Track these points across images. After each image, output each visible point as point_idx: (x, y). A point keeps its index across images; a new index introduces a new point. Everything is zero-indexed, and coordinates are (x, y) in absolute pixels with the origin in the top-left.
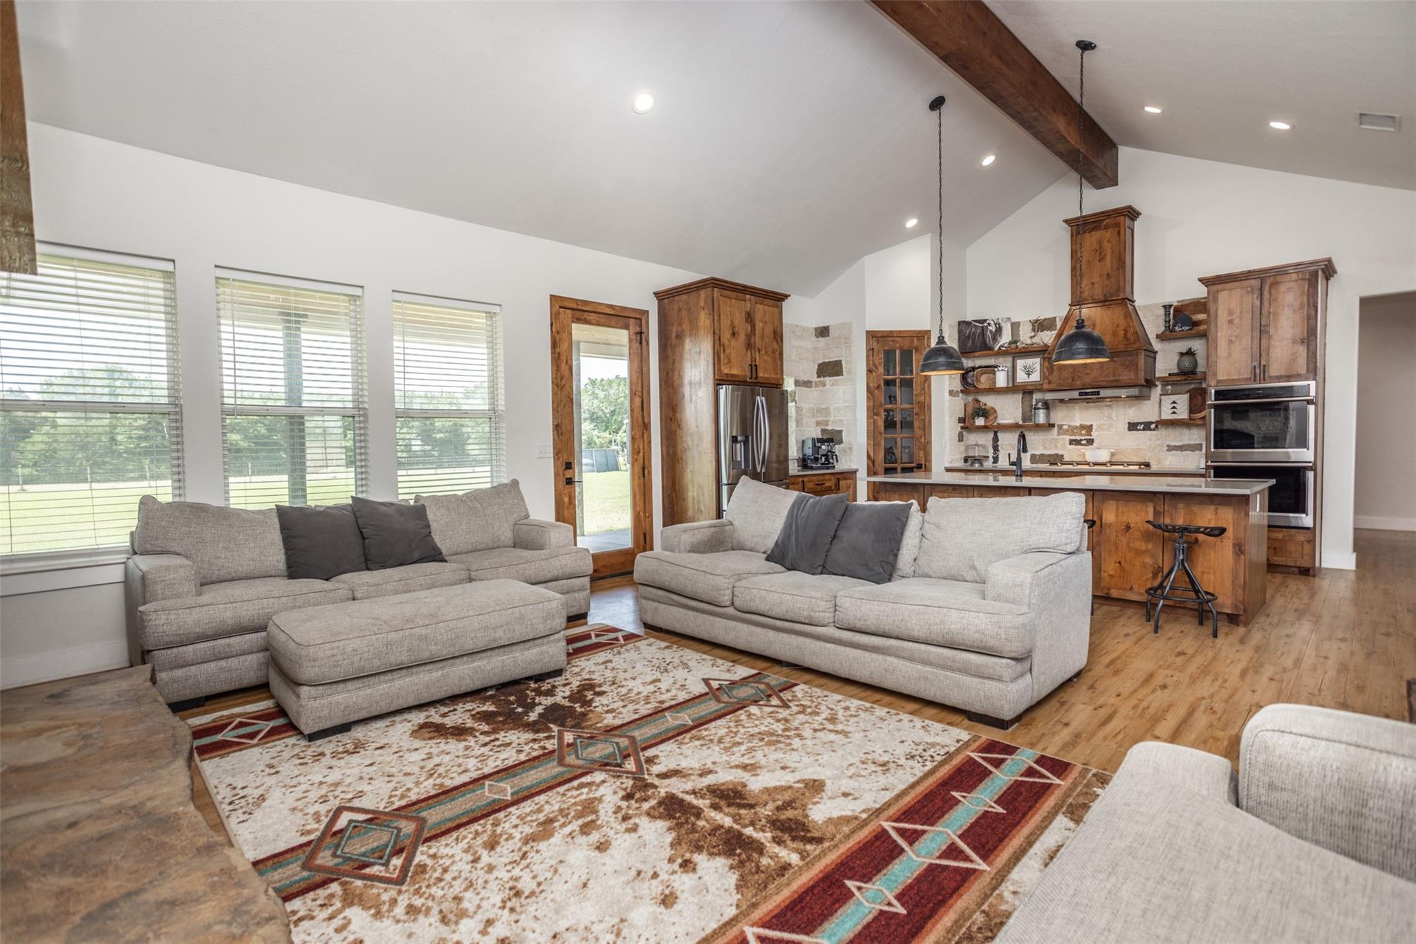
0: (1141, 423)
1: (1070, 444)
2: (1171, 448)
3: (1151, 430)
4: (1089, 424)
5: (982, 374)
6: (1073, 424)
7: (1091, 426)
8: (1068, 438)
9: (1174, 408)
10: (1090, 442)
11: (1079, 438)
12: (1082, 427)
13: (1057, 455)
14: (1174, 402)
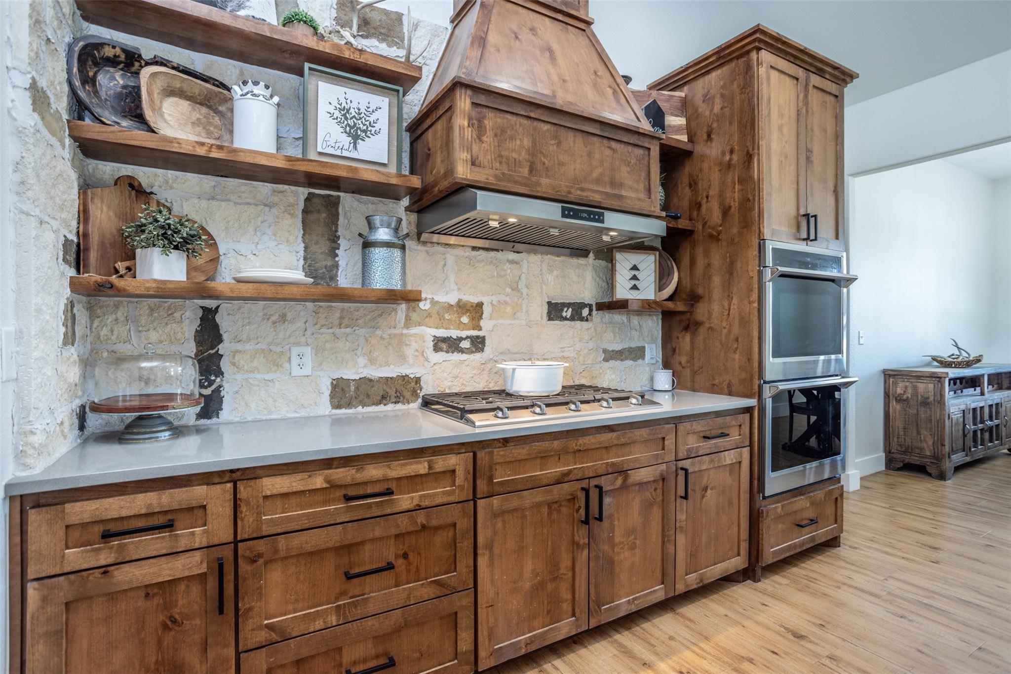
0: (569, 305)
1: (437, 349)
2: (611, 356)
3: (582, 319)
4: (475, 300)
5: (170, 92)
6: (442, 298)
7: (480, 305)
8: (430, 332)
9: (635, 278)
10: (478, 344)
11: (454, 333)
12: (462, 307)
13: (404, 378)
14: (635, 268)
